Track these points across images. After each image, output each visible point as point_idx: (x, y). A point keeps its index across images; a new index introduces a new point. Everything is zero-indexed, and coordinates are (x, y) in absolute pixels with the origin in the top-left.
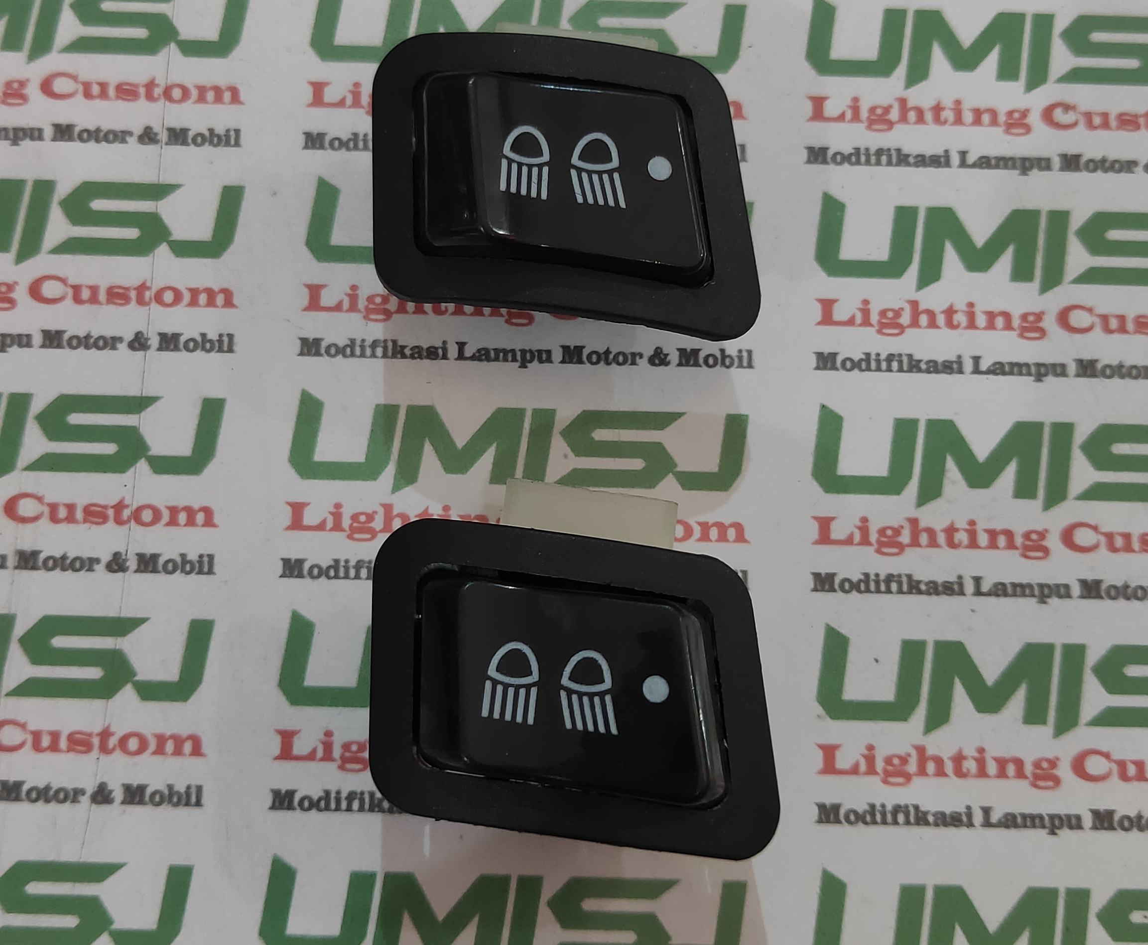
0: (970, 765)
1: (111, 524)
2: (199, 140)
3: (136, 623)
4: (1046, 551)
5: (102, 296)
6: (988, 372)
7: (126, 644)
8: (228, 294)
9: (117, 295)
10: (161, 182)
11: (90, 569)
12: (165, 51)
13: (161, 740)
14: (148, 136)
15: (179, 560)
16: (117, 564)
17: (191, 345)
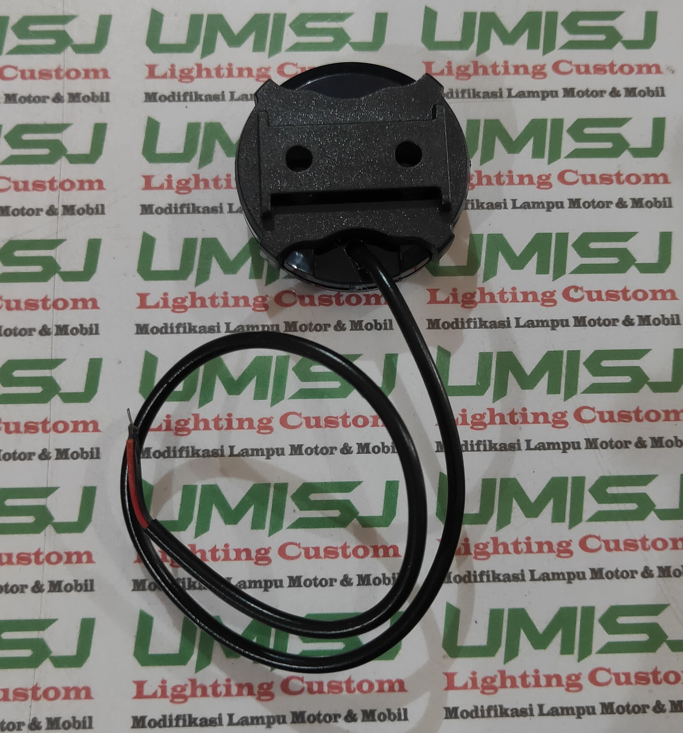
0: (531, 680)
1: (33, 564)
2: (75, 331)
3: (50, 622)
4: (571, 553)
5: (22, 429)
6: (536, 448)
7: (45, 635)
8: (95, 424)
9: (31, 428)
10: (53, 358)
11: (22, 592)
12: (53, 278)
13: (68, 690)
14: (45, 331)
15: (73, 583)
16: (37, 588)
17: (75, 455)
